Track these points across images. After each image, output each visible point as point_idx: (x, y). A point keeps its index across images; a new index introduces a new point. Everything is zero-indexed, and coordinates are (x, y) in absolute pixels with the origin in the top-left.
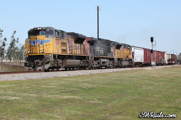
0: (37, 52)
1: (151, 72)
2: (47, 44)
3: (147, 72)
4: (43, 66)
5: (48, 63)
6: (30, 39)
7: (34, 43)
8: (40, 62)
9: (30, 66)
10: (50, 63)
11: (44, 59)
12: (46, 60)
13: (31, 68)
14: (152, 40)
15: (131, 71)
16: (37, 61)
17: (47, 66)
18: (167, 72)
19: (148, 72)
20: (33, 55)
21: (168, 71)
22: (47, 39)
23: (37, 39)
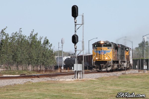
0: (102, 58)
1: (73, 88)
2: (109, 53)
3: (62, 89)
4: (106, 69)
5: (109, 66)
6: (96, 49)
7: (100, 52)
8: (104, 66)
9: (97, 68)
10: (111, 67)
11: (107, 63)
12: (108, 64)
13: (98, 70)
14: (75, 11)
15: (25, 85)
16: (103, 64)
17: (109, 69)
18: (109, 87)
19: (66, 87)
20: (100, 60)
21: (111, 85)
22: (108, 50)
23: (102, 49)
